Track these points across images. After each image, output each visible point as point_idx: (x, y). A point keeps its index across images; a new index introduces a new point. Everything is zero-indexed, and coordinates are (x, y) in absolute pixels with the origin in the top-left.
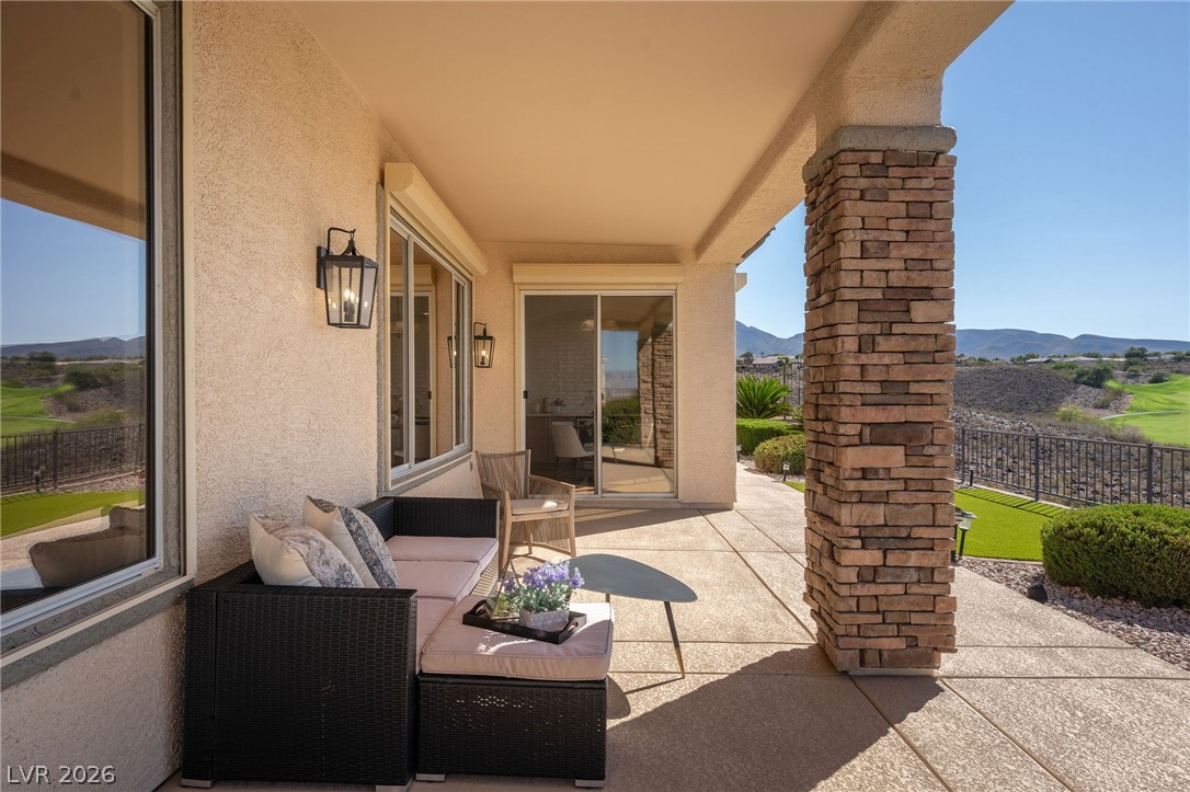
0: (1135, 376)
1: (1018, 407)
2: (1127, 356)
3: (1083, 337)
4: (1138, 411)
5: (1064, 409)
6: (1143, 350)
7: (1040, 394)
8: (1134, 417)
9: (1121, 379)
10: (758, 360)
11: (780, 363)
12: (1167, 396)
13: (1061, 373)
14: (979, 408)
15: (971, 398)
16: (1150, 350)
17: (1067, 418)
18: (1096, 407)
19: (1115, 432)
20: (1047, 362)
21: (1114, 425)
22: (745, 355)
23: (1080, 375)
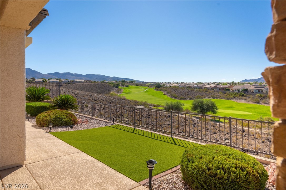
0: (123, 86)
1: (102, 92)
2: (122, 81)
3: (114, 77)
4: (124, 93)
5: (111, 93)
6: (124, 80)
7: (107, 89)
8: (124, 94)
9: (121, 86)
10: (36, 80)
11: (43, 81)
12: (128, 90)
13: (110, 85)
14: (95, 93)
15: (93, 90)
16: (126, 80)
17: (112, 95)
18: (117, 92)
19: (121, 97)
20: (108, 82)
21: (121, 96)
22: (32, 78)
23: (114, 85)
